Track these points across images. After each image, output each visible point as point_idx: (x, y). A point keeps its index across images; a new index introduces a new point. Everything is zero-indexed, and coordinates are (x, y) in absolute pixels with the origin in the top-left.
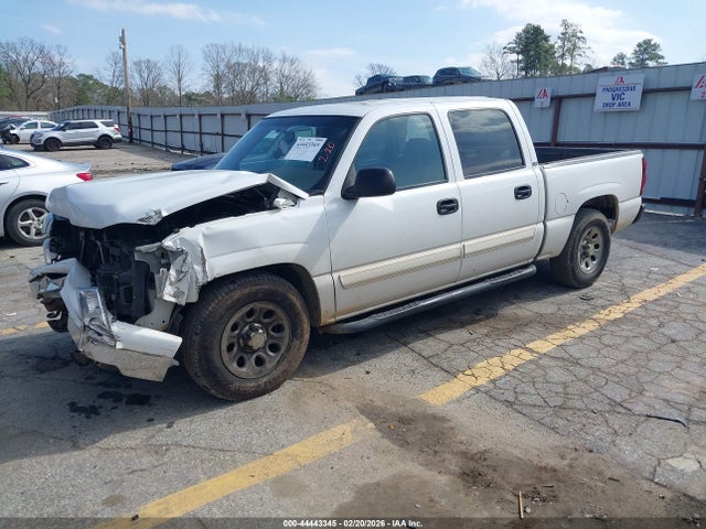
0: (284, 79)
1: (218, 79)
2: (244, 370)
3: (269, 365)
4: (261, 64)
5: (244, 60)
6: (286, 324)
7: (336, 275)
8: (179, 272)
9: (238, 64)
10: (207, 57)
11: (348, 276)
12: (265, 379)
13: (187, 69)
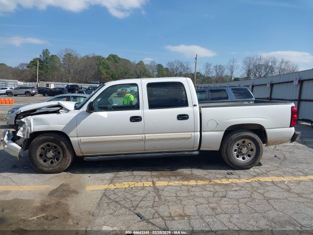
0: (281, 70)
1: (249, 71)
2: (45, 163)
3: (54, 165)
4: (270, 64)
5: (262, 62)
6: (61, 152)
7: (79, 138)
8: (24, 128)
9: (259, 65)
10: (245, 62)
11: (83, 139)
12: (51, 169)
13: (236, 68)
